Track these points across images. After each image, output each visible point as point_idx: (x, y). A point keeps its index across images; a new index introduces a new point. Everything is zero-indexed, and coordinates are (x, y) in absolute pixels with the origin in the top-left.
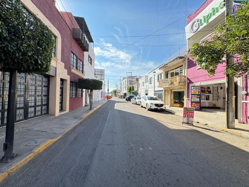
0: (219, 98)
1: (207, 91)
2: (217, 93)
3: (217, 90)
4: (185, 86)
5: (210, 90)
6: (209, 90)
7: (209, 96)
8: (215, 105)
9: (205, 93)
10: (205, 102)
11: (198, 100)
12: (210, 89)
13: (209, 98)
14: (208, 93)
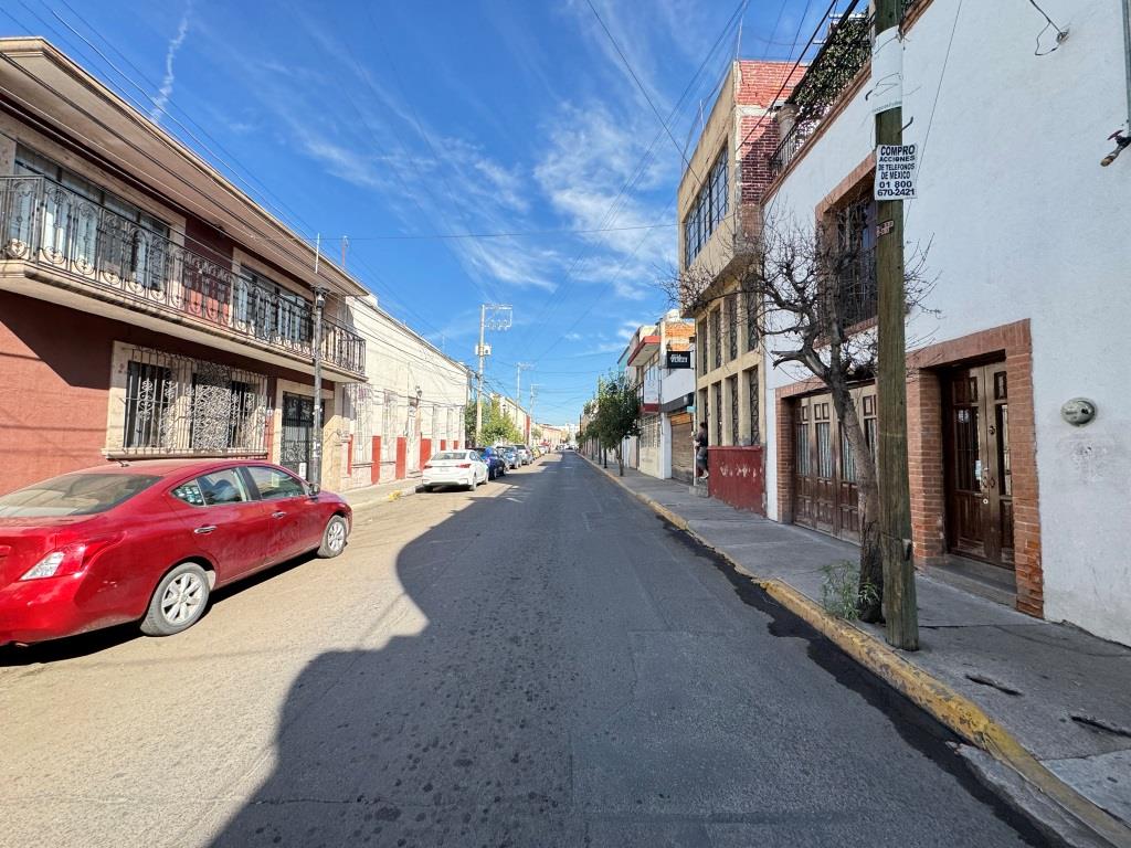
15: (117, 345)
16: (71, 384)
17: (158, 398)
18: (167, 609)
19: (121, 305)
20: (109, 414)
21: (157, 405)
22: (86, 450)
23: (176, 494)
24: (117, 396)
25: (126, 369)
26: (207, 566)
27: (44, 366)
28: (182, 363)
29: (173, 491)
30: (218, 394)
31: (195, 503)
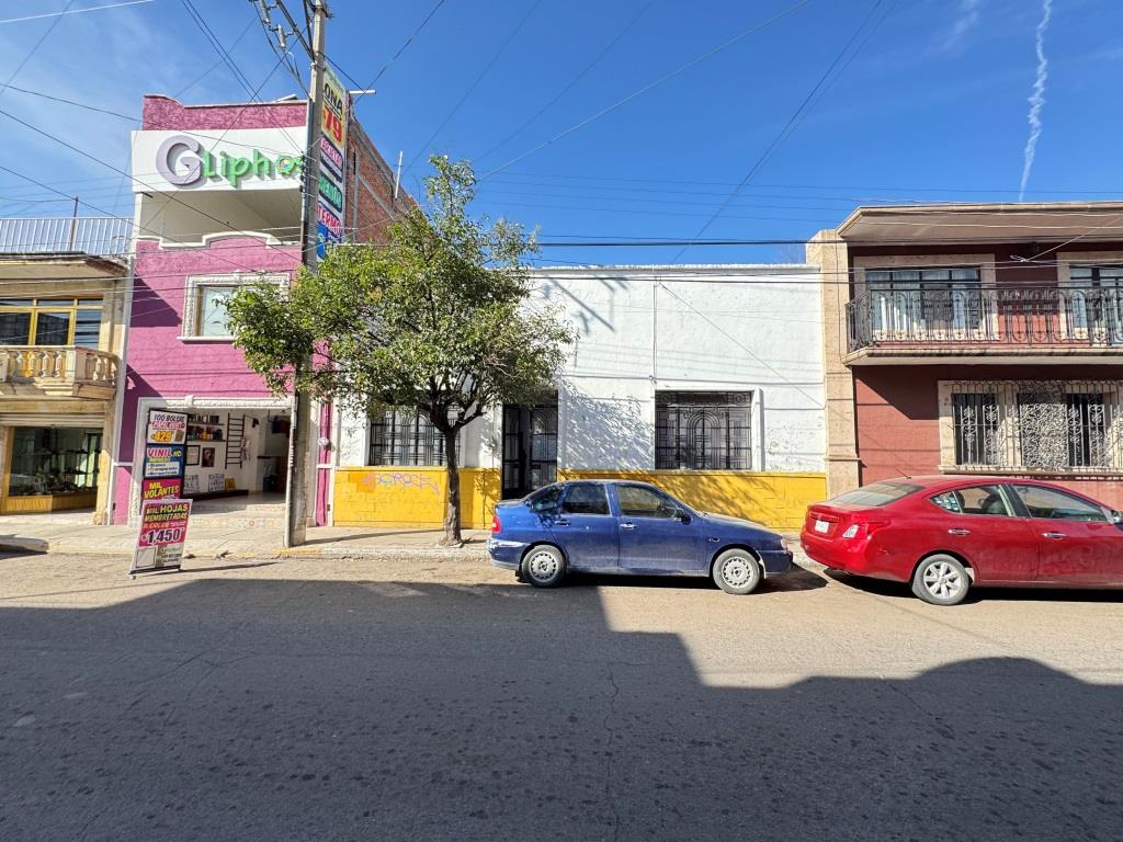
0: (246, 458)
1: (209, 431)
2: (239, 438)
3: (241, 428)
4: (112, 406)
5: (221, 427)
6: (216, 427)
7: (213, 450)
8: (230, 482)
9: (202, 440)
10: (197, 476)
11: (173, 467)
12: (220, 422)
13: (212, 458)
14: (210, 440)
15: (941, 383)
16: (912, 417)
17: (980, 421)
18: (930, 584)
19: (930, 355)
20: (941, 438)
21: (980, 428)
22: (927, 466)
23: (935, 501)
24: (945, 424)
25: (950, 400)
26: (966, 564)
27: (892, 407)
28: (1001, 388)
29: (932, 498)
30: (1048, 411)
31: (952, 510)
